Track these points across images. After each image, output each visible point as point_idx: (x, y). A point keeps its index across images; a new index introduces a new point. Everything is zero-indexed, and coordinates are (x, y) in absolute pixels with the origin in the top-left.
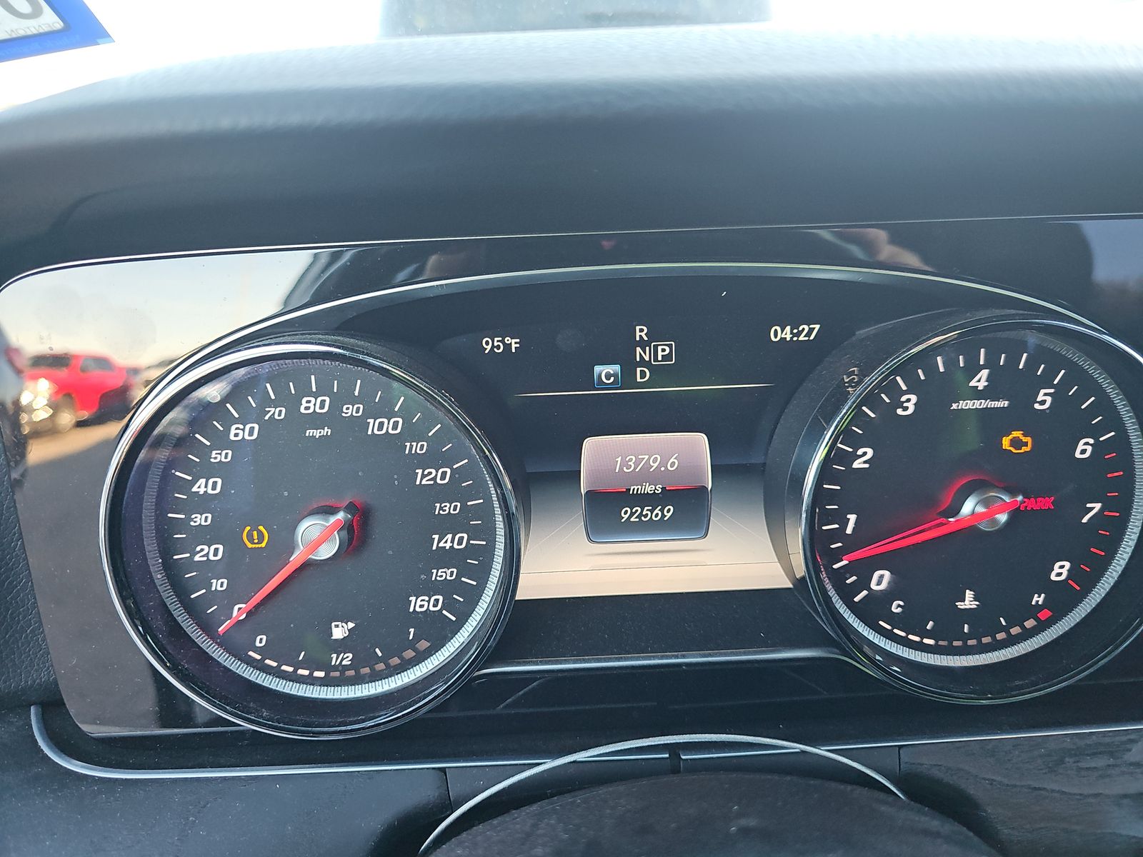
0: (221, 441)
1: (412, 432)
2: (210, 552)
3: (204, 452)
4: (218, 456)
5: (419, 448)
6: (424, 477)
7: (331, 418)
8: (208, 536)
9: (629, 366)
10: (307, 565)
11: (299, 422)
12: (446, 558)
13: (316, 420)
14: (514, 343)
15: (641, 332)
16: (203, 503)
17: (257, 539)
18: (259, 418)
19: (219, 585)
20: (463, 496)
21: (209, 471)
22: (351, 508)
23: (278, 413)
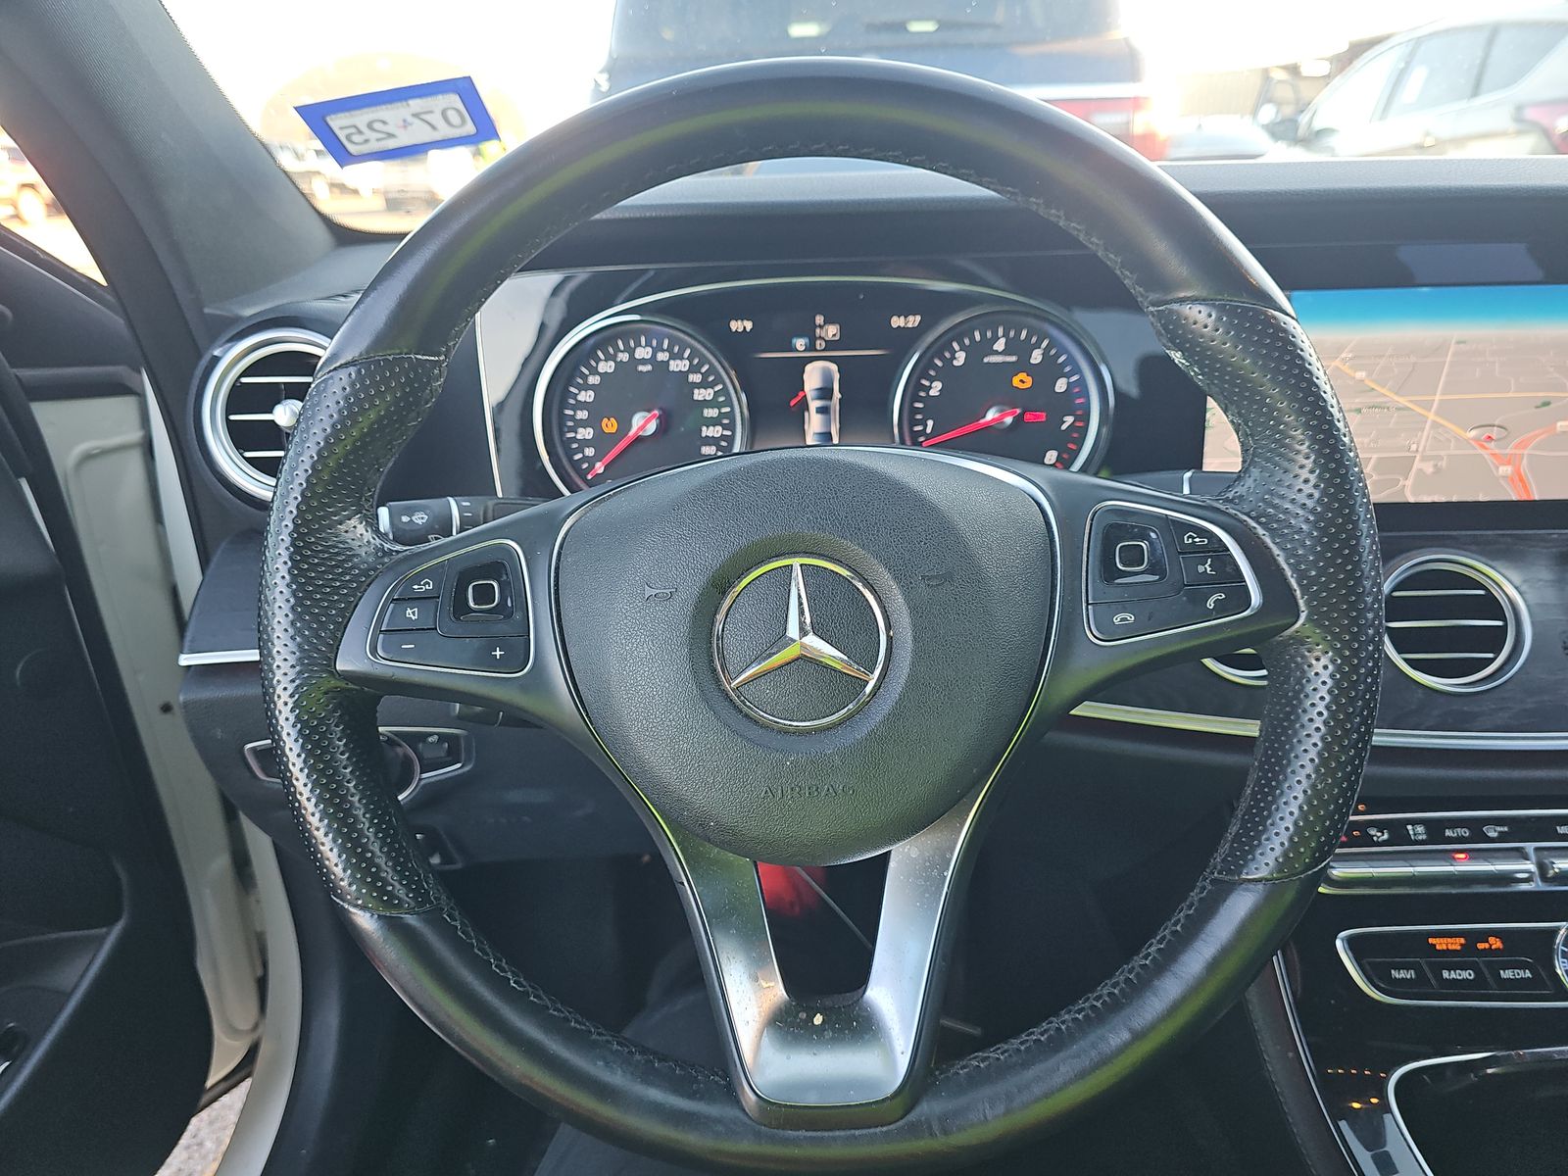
0: (594, 371)
1: (693, 369)
2: (585, 433)
3: (585, 377)
4: (594, 380)
5: (696, 378)
6: (700, 395)
7: (653, 360)
8: (584, 424)
9: (813, 339)
10: (639, 439)
11: (634, 361)
12: (710, 440)
13: (643, 362)
14: (749, 325)
15: (819, 319)
16: (583, 405)
17: (610, 426)
18: (613, 358)
19: (590, 452)
20: (719, 406)
21: (586, 387)
22: (661, 409)
23: (624, 357)
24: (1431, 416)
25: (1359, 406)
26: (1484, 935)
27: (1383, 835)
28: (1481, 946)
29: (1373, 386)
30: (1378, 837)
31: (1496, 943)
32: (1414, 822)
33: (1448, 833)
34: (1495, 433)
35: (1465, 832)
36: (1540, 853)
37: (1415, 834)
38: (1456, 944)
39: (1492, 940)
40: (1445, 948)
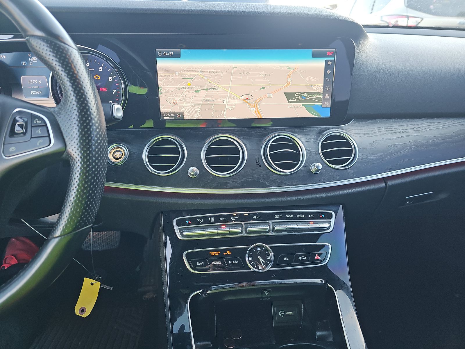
15: (30, 55)
24: (229, 92)
25: (207, 88)
26: (226, 251)
27: (201, 221)
28: (224, 254)
29: (210, 81)
30: (200, 222)
31: (229, 253)
32: (211, 217)
33: (220, 219)
34: (249, 97)
35: (225, 219)
36: (246, 225)
37: (211, 220)
38: (217, 253)
39: (228, 252)
40: (214, 254)
